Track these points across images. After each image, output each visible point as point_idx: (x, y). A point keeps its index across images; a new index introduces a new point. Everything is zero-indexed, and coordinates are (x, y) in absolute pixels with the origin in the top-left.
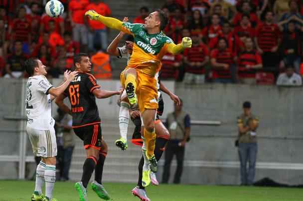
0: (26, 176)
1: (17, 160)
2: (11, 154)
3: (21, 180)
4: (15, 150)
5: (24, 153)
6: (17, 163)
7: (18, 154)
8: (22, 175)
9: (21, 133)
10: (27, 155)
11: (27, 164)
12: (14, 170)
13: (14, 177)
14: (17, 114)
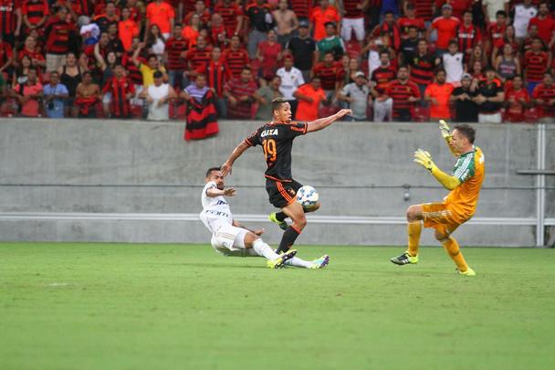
0: (545, 243)
1: (534, 223)
2: (526, 216)
3: (540, 247)
4: (531, 211)
5: (543, 216)
6: (534, 227)
7: (536, 217)
8: (540, 241)
9: (539, 191)
10: (545, 217)
11: (546, 227)
12: (531, 236)
13: (531, 244)
14: (533, 167)
